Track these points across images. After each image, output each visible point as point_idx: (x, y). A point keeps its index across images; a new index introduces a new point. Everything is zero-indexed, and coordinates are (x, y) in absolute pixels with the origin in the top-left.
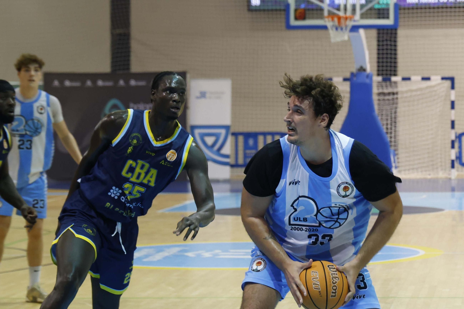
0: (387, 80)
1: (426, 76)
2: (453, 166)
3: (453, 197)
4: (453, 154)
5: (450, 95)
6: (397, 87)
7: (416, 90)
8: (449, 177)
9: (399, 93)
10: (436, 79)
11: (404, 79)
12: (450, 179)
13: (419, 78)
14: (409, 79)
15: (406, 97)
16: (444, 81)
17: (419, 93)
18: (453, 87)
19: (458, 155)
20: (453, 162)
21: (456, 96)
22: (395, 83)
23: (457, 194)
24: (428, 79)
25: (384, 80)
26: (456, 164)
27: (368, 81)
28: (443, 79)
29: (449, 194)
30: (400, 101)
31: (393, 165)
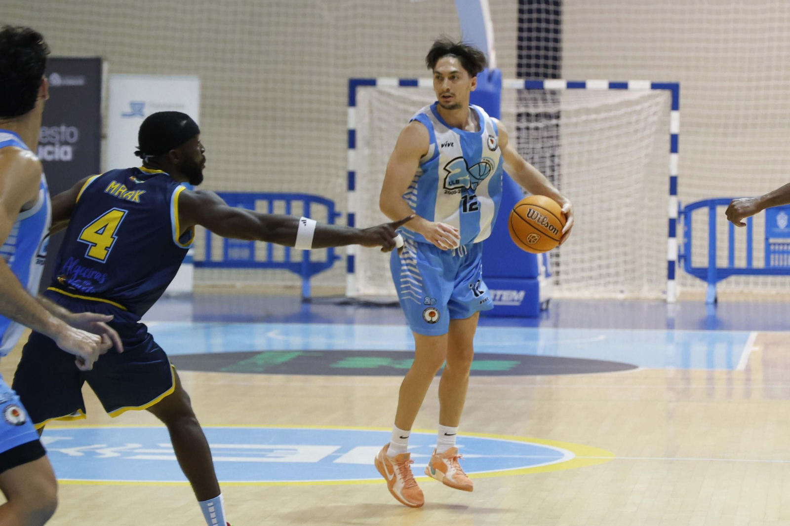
0: (534, 86)
1: (620, 79)
2: (671, 275)
3: (670, 340)
4: (672, 248)
5: (668, 123)
6: (555, 102)
7: (597, 111)
8: (664, 296)
9: (563, 115)
10: (639, 87)
11: (571, 85)
12: (665, 302)
13: (604, 84)
14: (582, 85)
15: (576, 125)
16: (658, 92)
17: (603, 115)
18: (675, 106)
19: (682, 252)
20: (671, 265)
21: (682, 124)
22: (553, 93)
23: (679, 334)
24: (623, 86)
25: (529, 87)
26: (679, 271)
27: (490, 87)
28: (654, 86)
29: (663, 333)
30: (563, 131)
31: (542, 269)
